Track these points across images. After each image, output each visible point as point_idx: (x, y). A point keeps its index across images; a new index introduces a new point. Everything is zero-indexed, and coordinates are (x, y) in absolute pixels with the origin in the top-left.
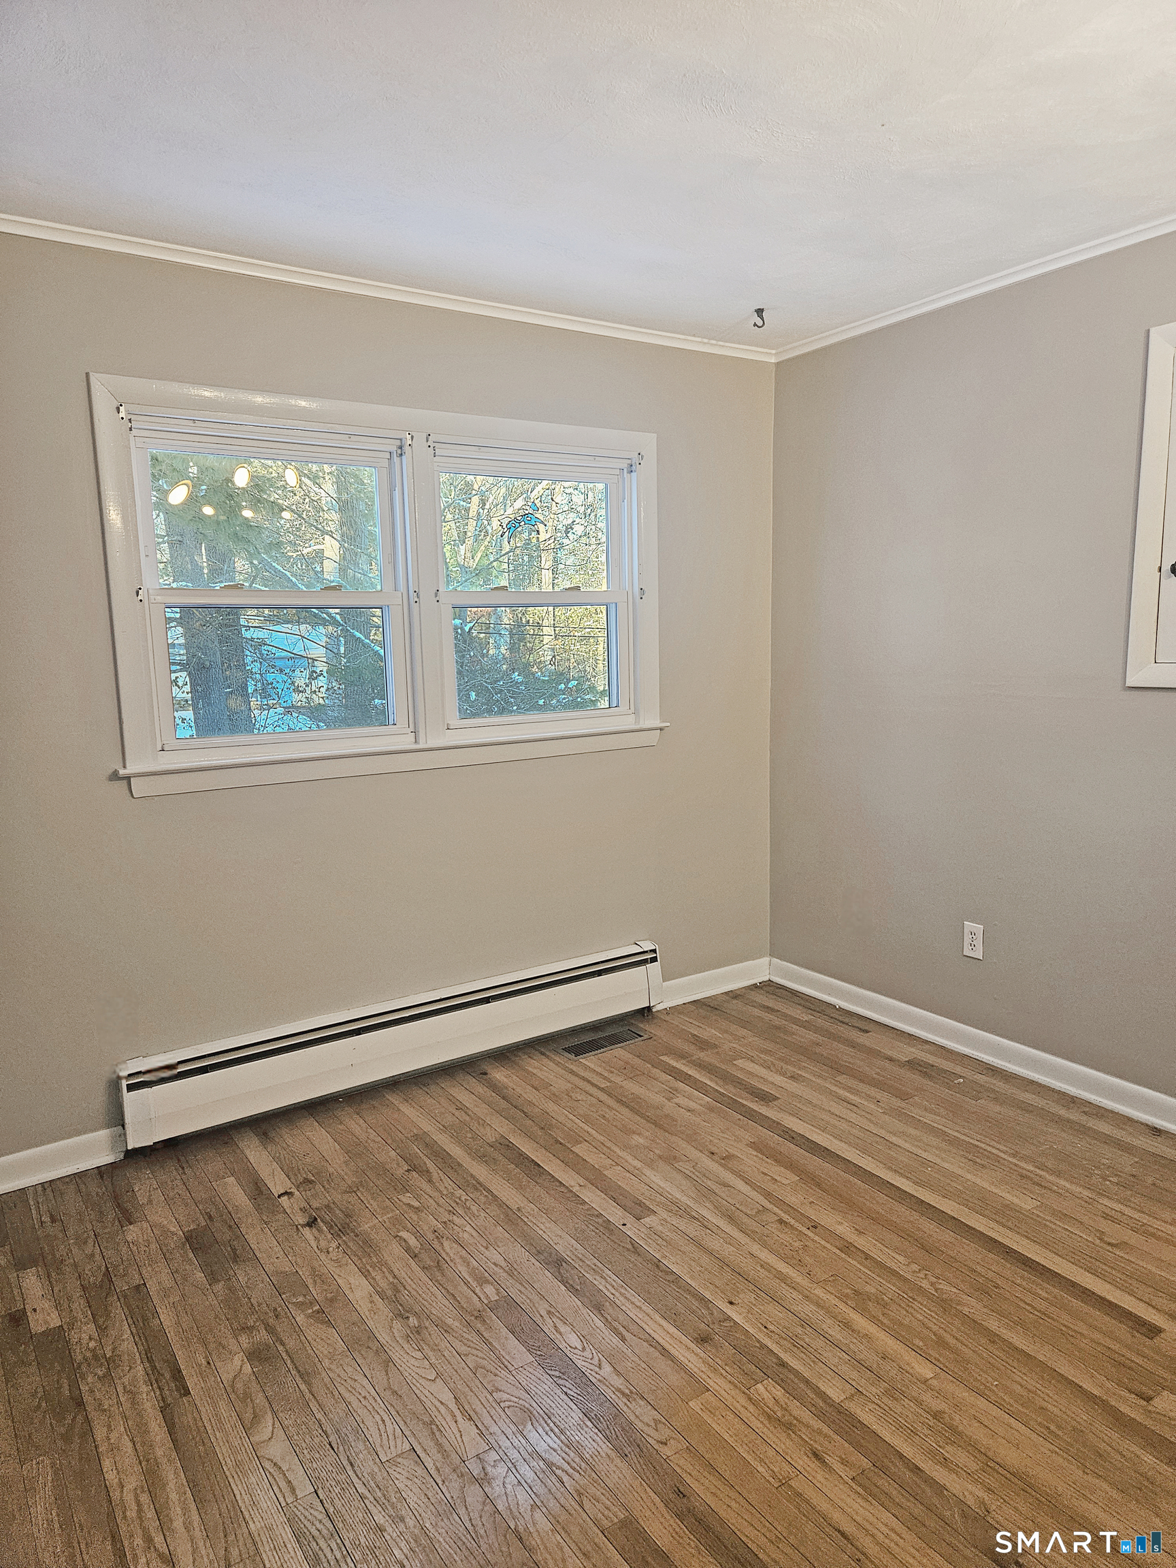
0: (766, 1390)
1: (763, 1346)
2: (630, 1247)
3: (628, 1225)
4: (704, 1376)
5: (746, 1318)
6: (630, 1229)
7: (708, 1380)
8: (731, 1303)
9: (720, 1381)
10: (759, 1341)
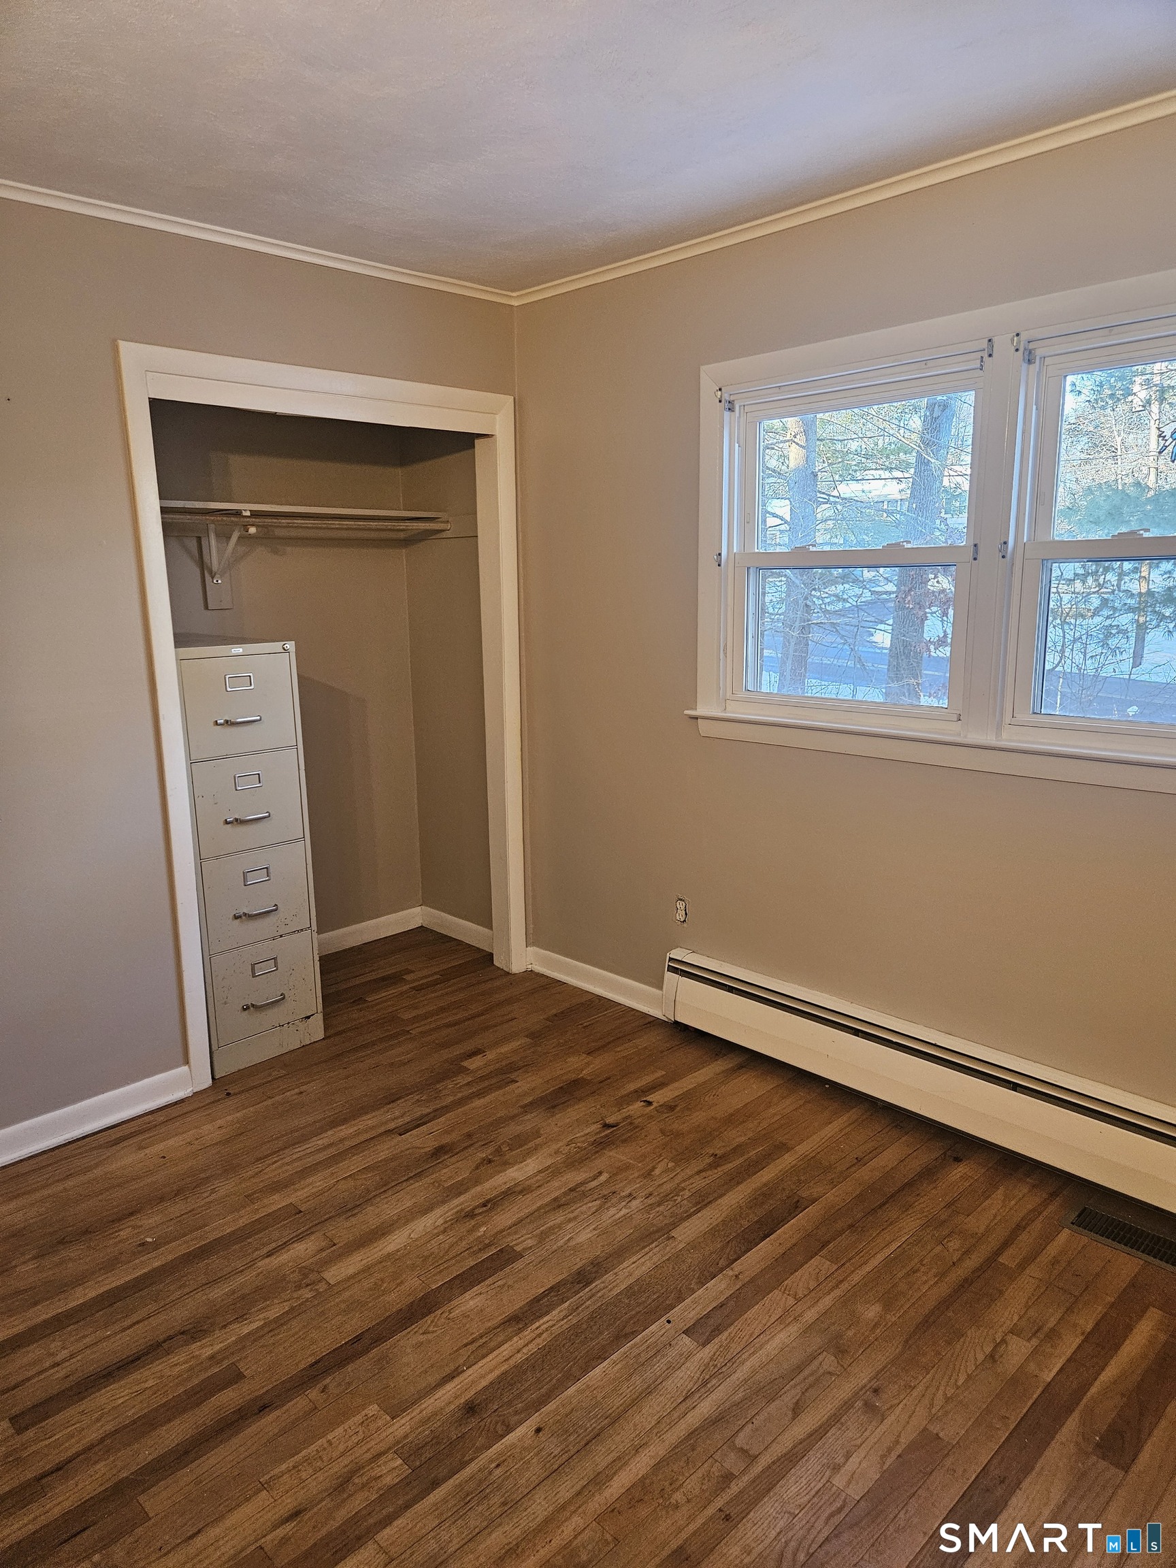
0: (392, 1470)
1: (464, 1465)
2: (628, 1330)
3: (668, 1326)
4: (414, 1413)
5: (513, 1446)
6: (661, 1327)
7: (408, 1418)
8: (538, 1430)
9: (407, 1428)
10: (472, 1460)
